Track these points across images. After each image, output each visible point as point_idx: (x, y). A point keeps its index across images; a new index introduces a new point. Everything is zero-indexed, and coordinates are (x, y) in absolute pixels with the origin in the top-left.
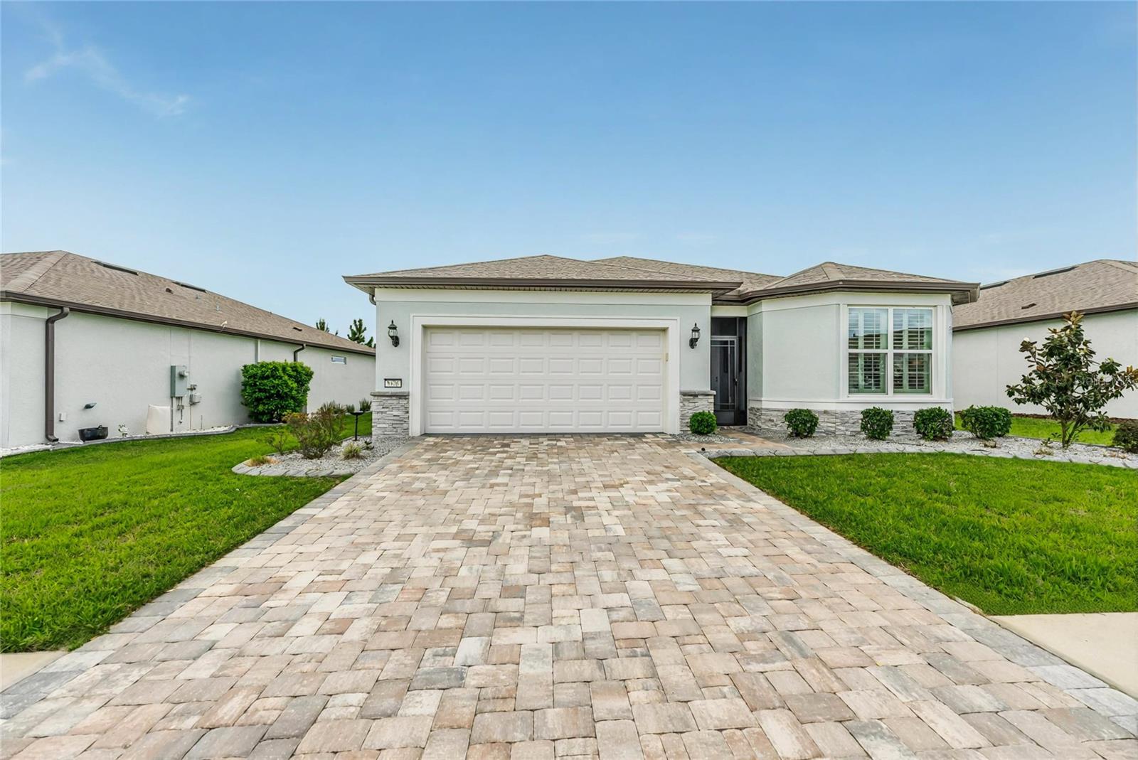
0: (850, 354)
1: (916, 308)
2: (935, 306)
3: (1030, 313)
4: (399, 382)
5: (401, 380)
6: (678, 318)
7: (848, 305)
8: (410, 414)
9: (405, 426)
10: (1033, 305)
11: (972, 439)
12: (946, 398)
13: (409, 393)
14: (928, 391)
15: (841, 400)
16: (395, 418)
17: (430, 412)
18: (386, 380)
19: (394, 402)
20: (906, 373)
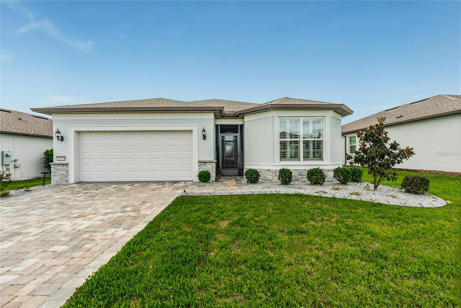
0: (280, 141)
1: (315, 118)
2: (325, 116)
3: (400, 120)
4: (64, 158)
5: (65, 157)
6: (197, 125)
7: (279, 117)
8: (69, 173)
9: (66, 179)
10: (402, 116)
11: (338, 184)
12: (330, 162)
13: (68, 163)
14: (322, 160)
15: (275, 164)
16: (62, 175)
17: (82, 172)
18: (57, 157)
19: (61, 167)
20: (311, 150)
